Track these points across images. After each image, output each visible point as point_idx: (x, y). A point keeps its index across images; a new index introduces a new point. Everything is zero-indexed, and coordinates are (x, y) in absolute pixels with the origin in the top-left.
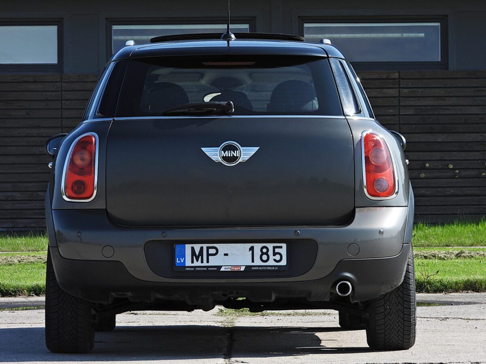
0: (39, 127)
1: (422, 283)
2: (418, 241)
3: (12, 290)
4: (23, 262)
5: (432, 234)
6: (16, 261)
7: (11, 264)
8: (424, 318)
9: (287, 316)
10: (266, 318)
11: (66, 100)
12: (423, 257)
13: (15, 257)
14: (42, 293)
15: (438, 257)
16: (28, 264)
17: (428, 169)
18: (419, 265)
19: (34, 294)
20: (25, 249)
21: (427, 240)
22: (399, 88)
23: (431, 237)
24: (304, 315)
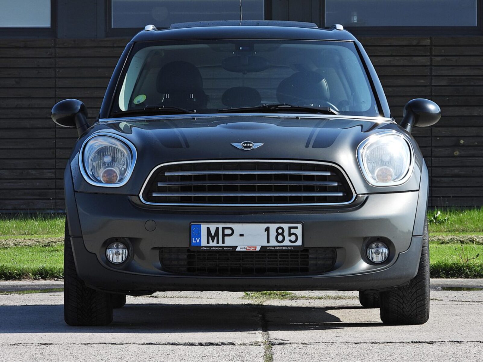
0: (29, 98)
1: (460, 267)
2: (452, 226)
3: (16, 273)
4: (19, 245)
5: (467, 218)
6: (12, 244)
7: (6, 247)
8: (466, 302)
9: (318, 299)
10: (296, 302)
11: (60, 68)
12: (459, 241)
13: (10, 240)
14: (48, 276)
15: (476, 242)
16: (25, 248)
17: (463, 146)
18: (456, 249)
19: (40, 278)
20: (16, 233)
21: (462, 225)
22: (431, 55)
23: (466, 221)
24: (337, 299)
